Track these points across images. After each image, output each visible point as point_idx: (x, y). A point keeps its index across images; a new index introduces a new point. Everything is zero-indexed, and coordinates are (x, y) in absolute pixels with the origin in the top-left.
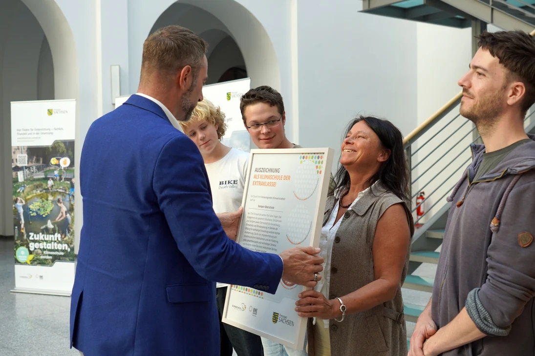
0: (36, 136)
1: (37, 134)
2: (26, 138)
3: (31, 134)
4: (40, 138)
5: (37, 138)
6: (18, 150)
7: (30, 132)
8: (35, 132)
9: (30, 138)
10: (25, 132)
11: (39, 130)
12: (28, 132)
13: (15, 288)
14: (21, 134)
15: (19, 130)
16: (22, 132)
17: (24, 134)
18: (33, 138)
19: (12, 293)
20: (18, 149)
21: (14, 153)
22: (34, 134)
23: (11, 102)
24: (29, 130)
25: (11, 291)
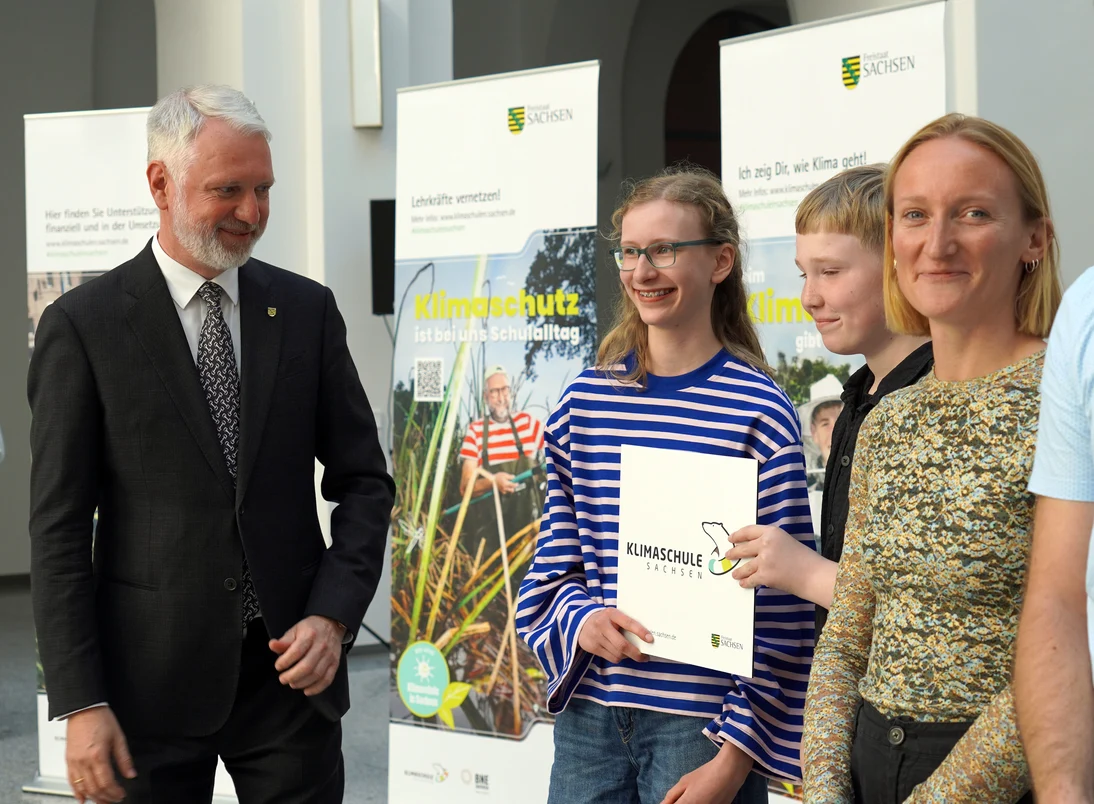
0: (112, 234)
1: (117, 226)
2: (76, 244)
3: (95, 228)
4: (125, 241)
5: (114, 242)
6: (49, 287)
7: (90, 220)
8: (111, 221)
9: (91, 243)
10: (74, 221)
11: (122, 212)
12: (84, 222)
13: (40, 779)
14: (59, 230)
15: (56, 215)
16: (63, 221)
17: (73, 228)
18: (102, 243)
19: (26, 797)
20: (51, 281)
21: (36, 295)
22: (106, 227)
23: (26, 116)
24: (87, 213)
25: (25, 788)
